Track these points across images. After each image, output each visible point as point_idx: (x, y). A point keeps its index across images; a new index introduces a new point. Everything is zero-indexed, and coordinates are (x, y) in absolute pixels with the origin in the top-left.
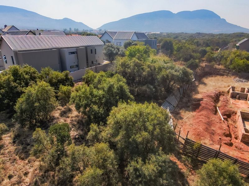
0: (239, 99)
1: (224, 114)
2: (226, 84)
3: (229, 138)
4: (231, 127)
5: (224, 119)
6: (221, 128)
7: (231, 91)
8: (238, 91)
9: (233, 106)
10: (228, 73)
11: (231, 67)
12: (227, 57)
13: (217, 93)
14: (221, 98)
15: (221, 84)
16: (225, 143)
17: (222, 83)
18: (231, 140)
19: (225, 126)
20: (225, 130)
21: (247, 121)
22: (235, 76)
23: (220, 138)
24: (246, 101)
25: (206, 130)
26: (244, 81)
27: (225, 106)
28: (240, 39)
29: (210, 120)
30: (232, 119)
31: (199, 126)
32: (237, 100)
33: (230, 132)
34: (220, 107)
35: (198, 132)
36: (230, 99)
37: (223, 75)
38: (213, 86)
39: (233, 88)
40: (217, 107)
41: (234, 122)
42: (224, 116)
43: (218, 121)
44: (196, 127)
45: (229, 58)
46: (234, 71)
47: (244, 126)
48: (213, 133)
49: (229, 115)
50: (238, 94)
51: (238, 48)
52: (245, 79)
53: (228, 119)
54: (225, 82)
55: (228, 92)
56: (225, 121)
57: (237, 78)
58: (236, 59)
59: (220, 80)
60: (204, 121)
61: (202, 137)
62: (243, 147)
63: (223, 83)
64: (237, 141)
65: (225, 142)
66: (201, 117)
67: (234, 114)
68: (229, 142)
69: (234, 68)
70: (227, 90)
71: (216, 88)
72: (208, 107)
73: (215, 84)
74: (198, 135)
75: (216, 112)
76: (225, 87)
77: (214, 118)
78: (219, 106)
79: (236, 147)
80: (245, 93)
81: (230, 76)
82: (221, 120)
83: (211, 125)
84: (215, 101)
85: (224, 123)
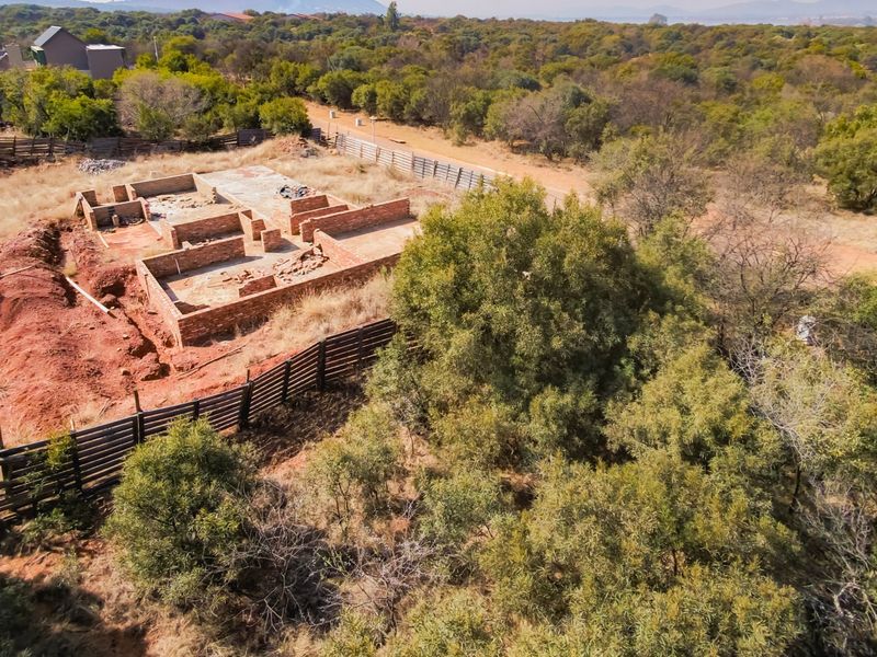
0: (123, 224)
1: (100, 292)
2: (62, 192)
3: (150, 356)
4: (140, 319)
5: (108, 305)
6: (112, 341)
7: (88, 209)
8: (108, 201)
9: (116, 253)
10: (50, 151)
11: (49, 126)
12: (21, 96)
13: (42, 230)
14: (67, 243)
15: (45, 196)
16: (147, 378)
17: (44, 191)
18: (158, 356)
19: (120, 327)
20: (127, 338)
21: (171, 281)
22: (79, 157)
23: (125, 373)
24: (145, 224)
25: (67, 373)
26: (111, 163)
27: (92, 262)
28: (36, 28)
29: (64, 332)
30: (132, 294)
31: (33, 375)
32: (120, 231)
33: (143, 337)
34: (76, 274)
35: (42, 399)
36: (97, 237)
37: (35, 162)
38: (16, 210)
39: (90, 197)
40: (68, 279)
41: (141, 300)
42: (103, 296)
43: (91, 320)
44: (23, 386)
45: (26, 99)
46: (65, 139)
47: (173, 298)
48: (95, 372)
49: (115, 288)
50: (112, 210)
51: (41, 57)
52: (112, 157)
53: (120, 299)
54: (53, 185)
55: (81, 214)
56: (116, 312)
57: (88, 162)
58: (52, 98)
59: (34, 182)
60: (44, 350)
61: (64, 408)
62: (194, 358)
63: (45, 189)
64: (173, 351)
65: (143, 375)
66: (24, 341)
67: (130, 276)
68: (155, 366)
69: (63, 131)
70: (70, 209)
71: (32, 216)
72: (35, 291)
73: (21, 202)
74: (46, 409)
75: (71, 298)
76: (61, 202)
77: (71, 319)
78: (71, 272)
79: (181, 369)
80: (131, 200)
81: (61, 161)
82: (98, 315)
83: (76, 347)
84: (49, 261)
85: (114, 317)
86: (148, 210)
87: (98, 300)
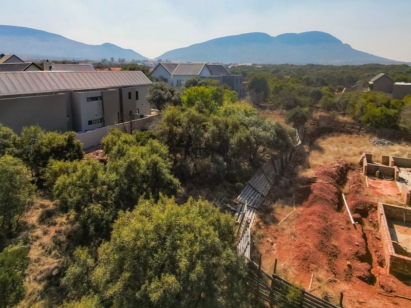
0: (381, 177)
1: (355, 210)
2: (356, 150)
3: (365, 265)
4: (370, 237)
5: (355, 219)
6: (349, 242)
7: (365, 163)
8: (378, 162)
9: (371, 192)
10: (360, 129)
11: (363, 118)
12: (355, 103)
13: (341, 166)
14: (350, 177)
15: (349, 150)
16: (360, 278)
17: (349, 147)
18: (372, 268)
19: (357, 237)
20: (358, 245)
21: (396, 224)
22: (372, 135)
23: (349, 266)
24: (393, 182)
25: (321, 246)
26: (386, 142)
27: (357, 192)
28: (375, 73)
29: (329, 223)
30: (370, 220)
31: (307, 238)
32: (378, 181)
33: (367, 250)
34: (348, 194)
35: (305, 253)
36: (365, 179)
37: (351, 133)
38: (335, 153)
39: (369, 158)
40: (343, 195)
41: (374, 226)
42: (355, 213)
43: (343, 224)
44: (302, 240)
45: (357, 105)
46: (368, 125)
47: (393, 236)
48: (334, 255)
49: (364, 211)
50: (377, 168)
51: (371, 87)
52: (388, 139)
53: (363, 219)
54: (355, 146)
55: (361, 164)
56: (358, 226)
57: (375, 139)
58: (368, 106)
59: (347, 142)
60: (316, 228)
61: (312, 265)
62: (394, 286)
63: (351, 146)
64: (383, 271)
65: (358, 274)
66: (310, 218)
67: (373, 209)
68: (367, 274)
69: (368, 121)
70: (357, 160)
71: (340, 158)
72: (325, 195)
73: (338, 150)
74: (305, 259)
75: (340, 207)
76: (355, 155)
77: (336, 219)
78: (346, 192)
79: (382, 287)
80: (390, 166)
81: (362, 135)
82: (349, 222)
83: (331, 234)
84: (338, 182)
85: (356, 228)
86: (397, 175)
87: (351, 214)
